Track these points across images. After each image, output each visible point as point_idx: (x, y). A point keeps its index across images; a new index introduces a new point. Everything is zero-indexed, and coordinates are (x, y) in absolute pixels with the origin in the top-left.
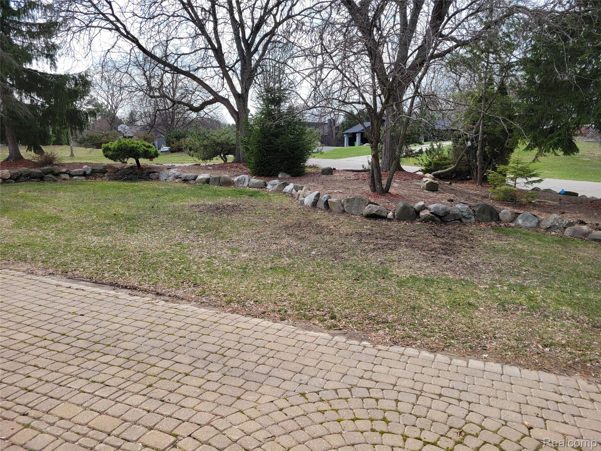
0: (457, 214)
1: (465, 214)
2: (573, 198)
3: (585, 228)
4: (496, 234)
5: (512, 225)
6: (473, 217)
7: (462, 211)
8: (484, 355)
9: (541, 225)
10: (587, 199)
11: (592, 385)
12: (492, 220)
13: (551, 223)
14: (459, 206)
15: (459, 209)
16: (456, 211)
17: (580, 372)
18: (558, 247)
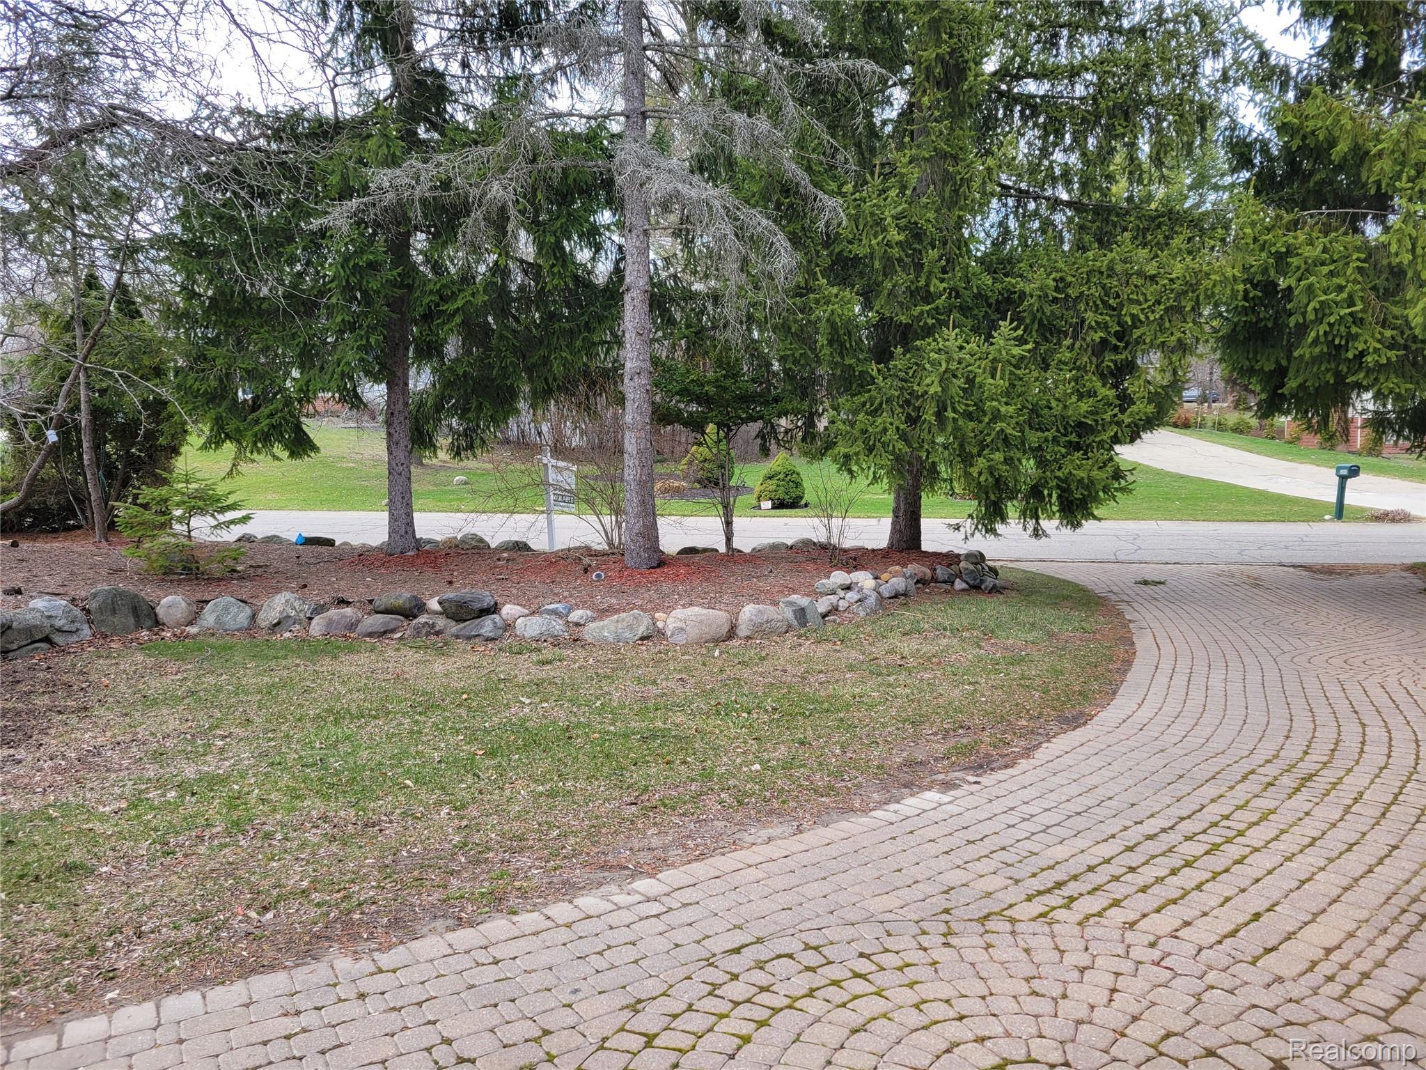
0: (36, 627)
1: (59, 623)
2: (324, 549)
3: (348, 611)
4: (150, 661)
5: (193, 630)
6: (86, 626)
7: (50, 617)
8: (110, 995)
9: (258, 621)
10: (353, 548)
11: (363, 962)
12: (139, 626)
13: (281, 613)
14: (39, 603)
15: (38, 611)
16: (31, 619)
17: (339, 941)
18: (298, 665)
